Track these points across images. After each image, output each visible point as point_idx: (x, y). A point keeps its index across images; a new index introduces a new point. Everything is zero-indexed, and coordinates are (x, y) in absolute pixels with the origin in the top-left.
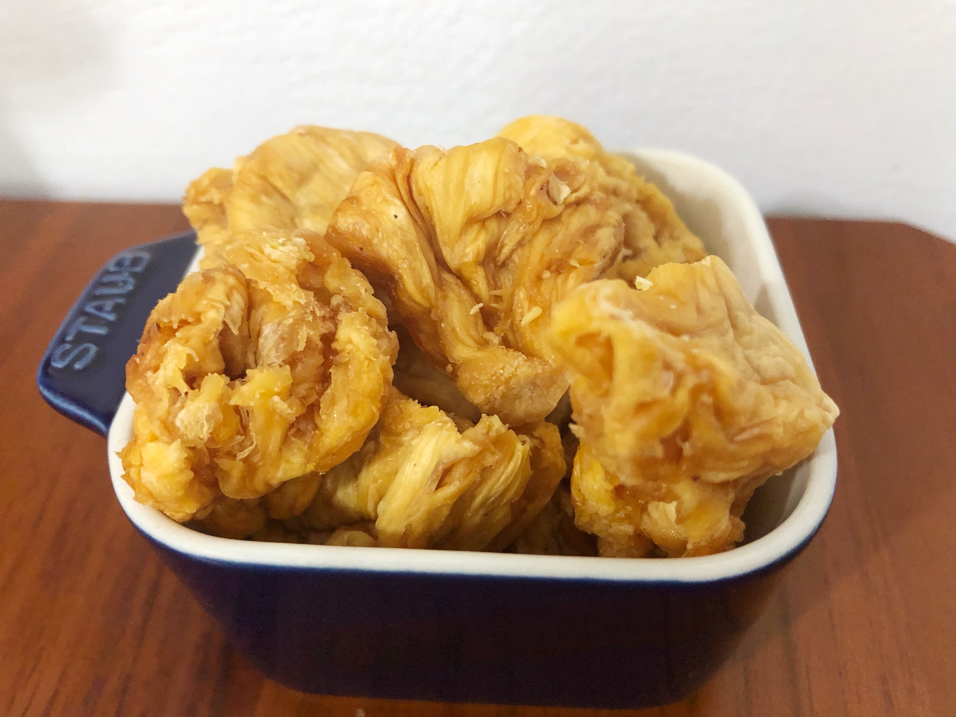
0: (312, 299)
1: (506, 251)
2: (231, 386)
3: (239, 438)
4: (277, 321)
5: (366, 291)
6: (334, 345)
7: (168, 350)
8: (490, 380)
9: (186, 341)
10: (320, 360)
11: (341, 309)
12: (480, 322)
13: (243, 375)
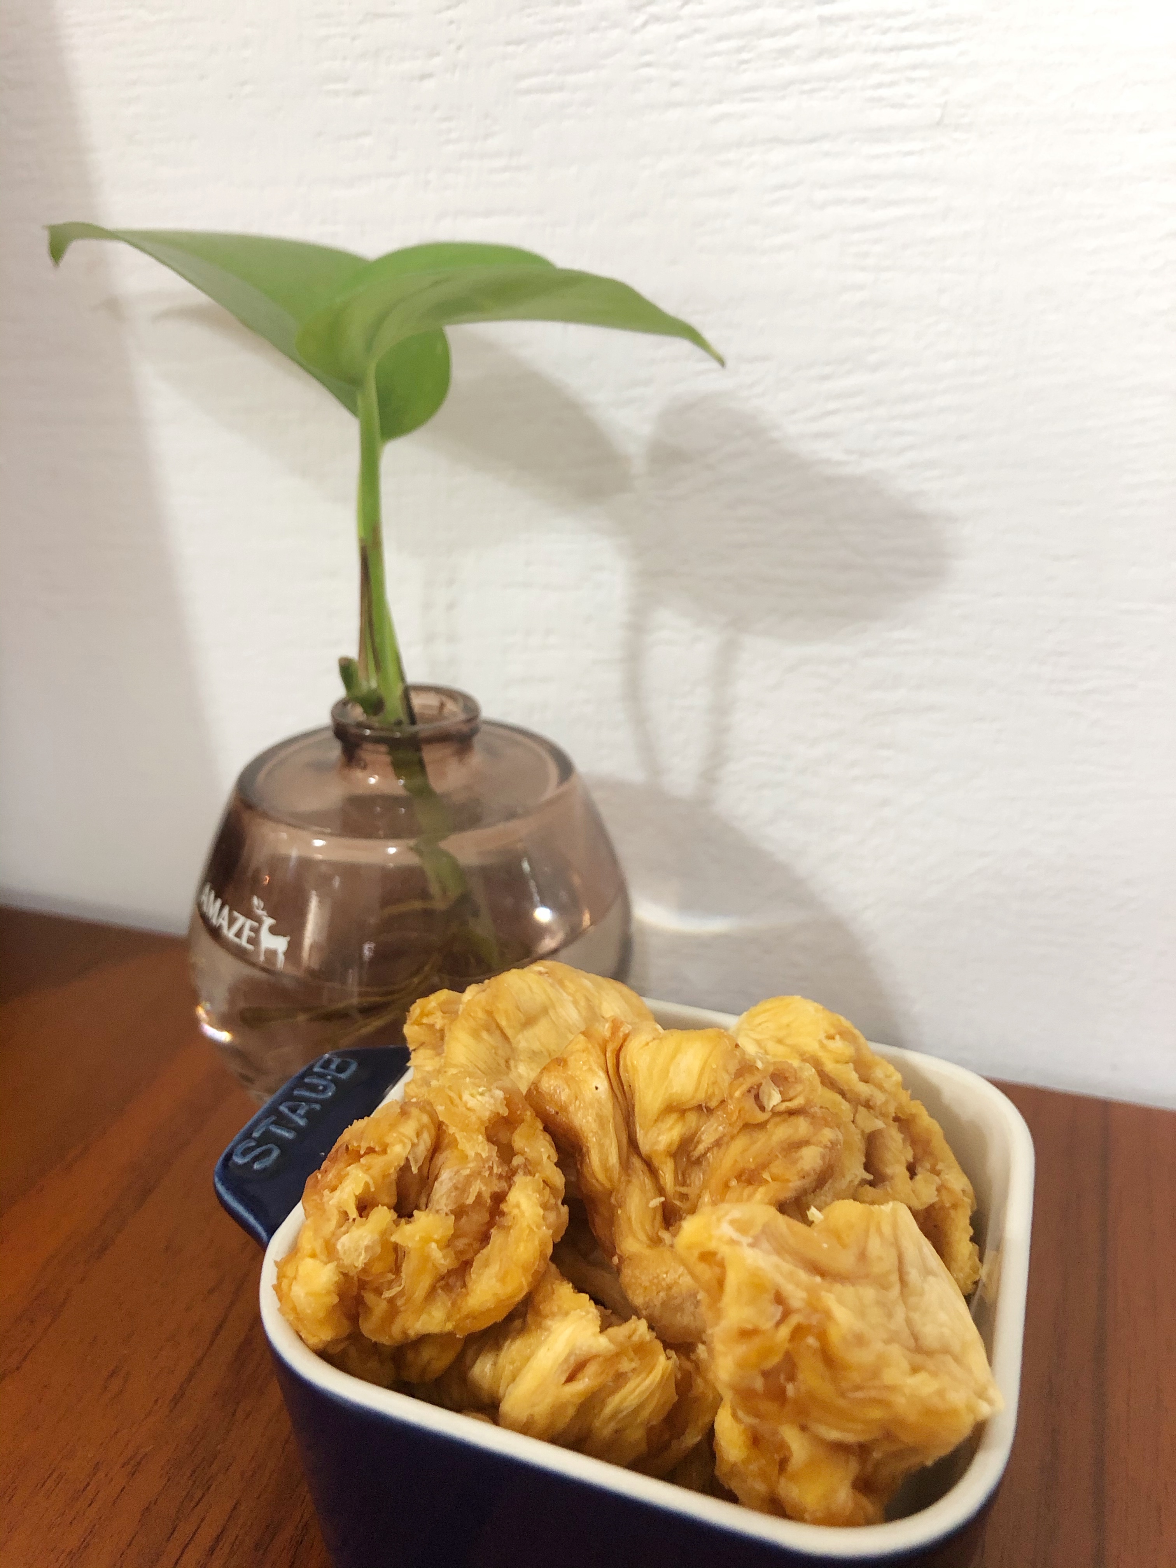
0: (494, 1154)
1: (701, 1148)
2: (396, 1223)
3: (391, 1276)
4: (455, 1169)
5: (549, 1157)
6: (503, 1207)
7: (350, 1173)
8: (650, 1281)
9: (368, 1169)
10: (486, 1217)
11: (519, 1171)
12: (659, 1218)
13: (411, 1215)
